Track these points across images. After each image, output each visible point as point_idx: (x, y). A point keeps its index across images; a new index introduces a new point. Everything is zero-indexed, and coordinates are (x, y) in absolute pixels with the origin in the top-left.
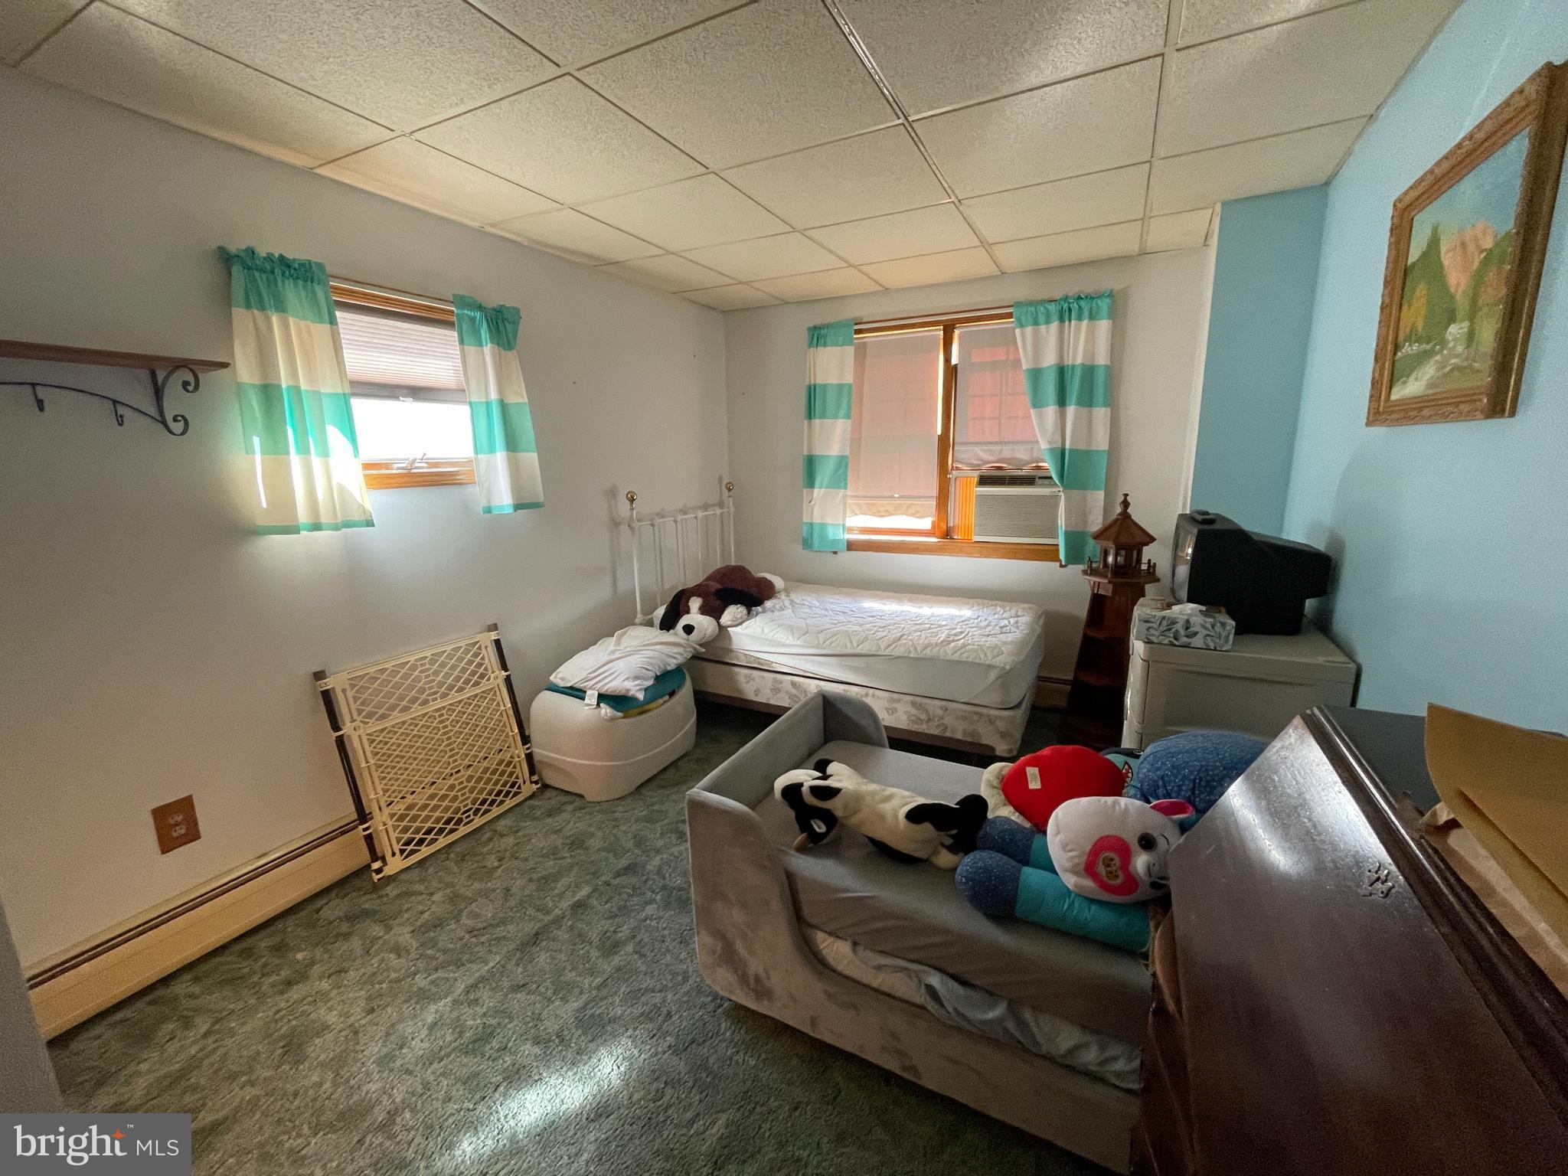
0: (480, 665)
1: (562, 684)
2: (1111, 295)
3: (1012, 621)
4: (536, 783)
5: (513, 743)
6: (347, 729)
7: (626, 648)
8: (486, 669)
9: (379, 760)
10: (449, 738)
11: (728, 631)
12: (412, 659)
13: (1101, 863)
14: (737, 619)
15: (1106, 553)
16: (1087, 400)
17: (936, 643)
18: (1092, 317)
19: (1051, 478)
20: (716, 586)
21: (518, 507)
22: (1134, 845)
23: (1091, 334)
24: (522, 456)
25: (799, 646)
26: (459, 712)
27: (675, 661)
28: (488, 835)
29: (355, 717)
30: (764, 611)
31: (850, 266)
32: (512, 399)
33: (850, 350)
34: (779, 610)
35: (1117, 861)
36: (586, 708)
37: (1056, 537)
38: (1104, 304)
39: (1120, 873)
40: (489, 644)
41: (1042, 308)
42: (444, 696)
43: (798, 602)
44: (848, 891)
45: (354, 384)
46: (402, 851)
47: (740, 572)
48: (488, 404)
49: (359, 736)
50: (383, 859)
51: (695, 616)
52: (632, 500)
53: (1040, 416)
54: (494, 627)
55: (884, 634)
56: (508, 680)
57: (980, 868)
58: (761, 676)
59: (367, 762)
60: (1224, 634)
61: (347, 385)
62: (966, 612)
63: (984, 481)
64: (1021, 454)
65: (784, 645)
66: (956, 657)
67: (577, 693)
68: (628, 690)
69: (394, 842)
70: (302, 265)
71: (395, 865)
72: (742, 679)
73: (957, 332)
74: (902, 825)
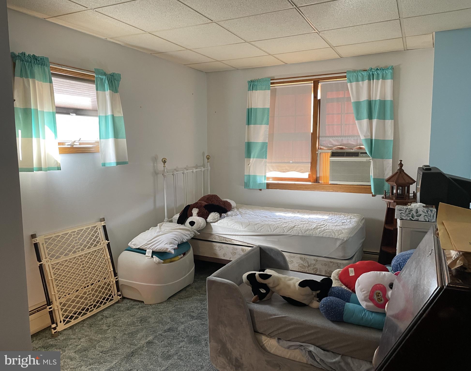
0: (97, 237)
1: (134, 247)
2: (393, 68)
3: (348, 220)
4: (120, 295)
5: (110, 275)
6: (44, 261)
7: (164, 230)
8: (99, 239)
9: (56, 277)
10: (84, 270)
11: (210, 225)
12: (70, 232)
13: (375, 295)
14: (215, 219)
15: (392, 188)
16: (382, 116)
17: (311, 229)
18: (383, 78)
19: (366, 153)
20: (205, 203)
21: (118, 163)
22: (388, 287)
23: (383, 86)
24: (120, 140)
25: (245, 231)
26: (89, 257)
27: (187, 238)
28: (100, 317)
29: (47, 257)
30: (227, 216)
31: (270, 55)
32: (116, 115)
33: (269, 92)
34: (234, 216)
35: (381, 294)
36: (146, 258)
37: (369, 181)
38: (389, 72)
39: (382, 299)
40: (101, 228)
41: (360, 74)
42: (83, 250)
43: (243, 212)
44: (275, 315)
45: (57, 107)
46: (64, 321)
47: (215, 197)
48: (106, 117)
49: (48, 265)
50: (57, 324)
51: (195, 217)
52: (165, 162)
53: (360, 125)
54: (103, 220)
55: (286, 225)
56: (108, 245)
57: (329, 301)
58: (226, 247)
59: (51, 277)
60: (432, 215)
61: (54, 108)
62: (326, 217)
63: (334, 154)
64: (352, 141)
65: (238, 231)
66: (321, 235)
67: (142, 251)
68: (167, 249)
69: (61, 316)
70: (41, 59)
71: (61, 327)
72: (217, 248)
73: (320, 84)
74: (297, 289)
